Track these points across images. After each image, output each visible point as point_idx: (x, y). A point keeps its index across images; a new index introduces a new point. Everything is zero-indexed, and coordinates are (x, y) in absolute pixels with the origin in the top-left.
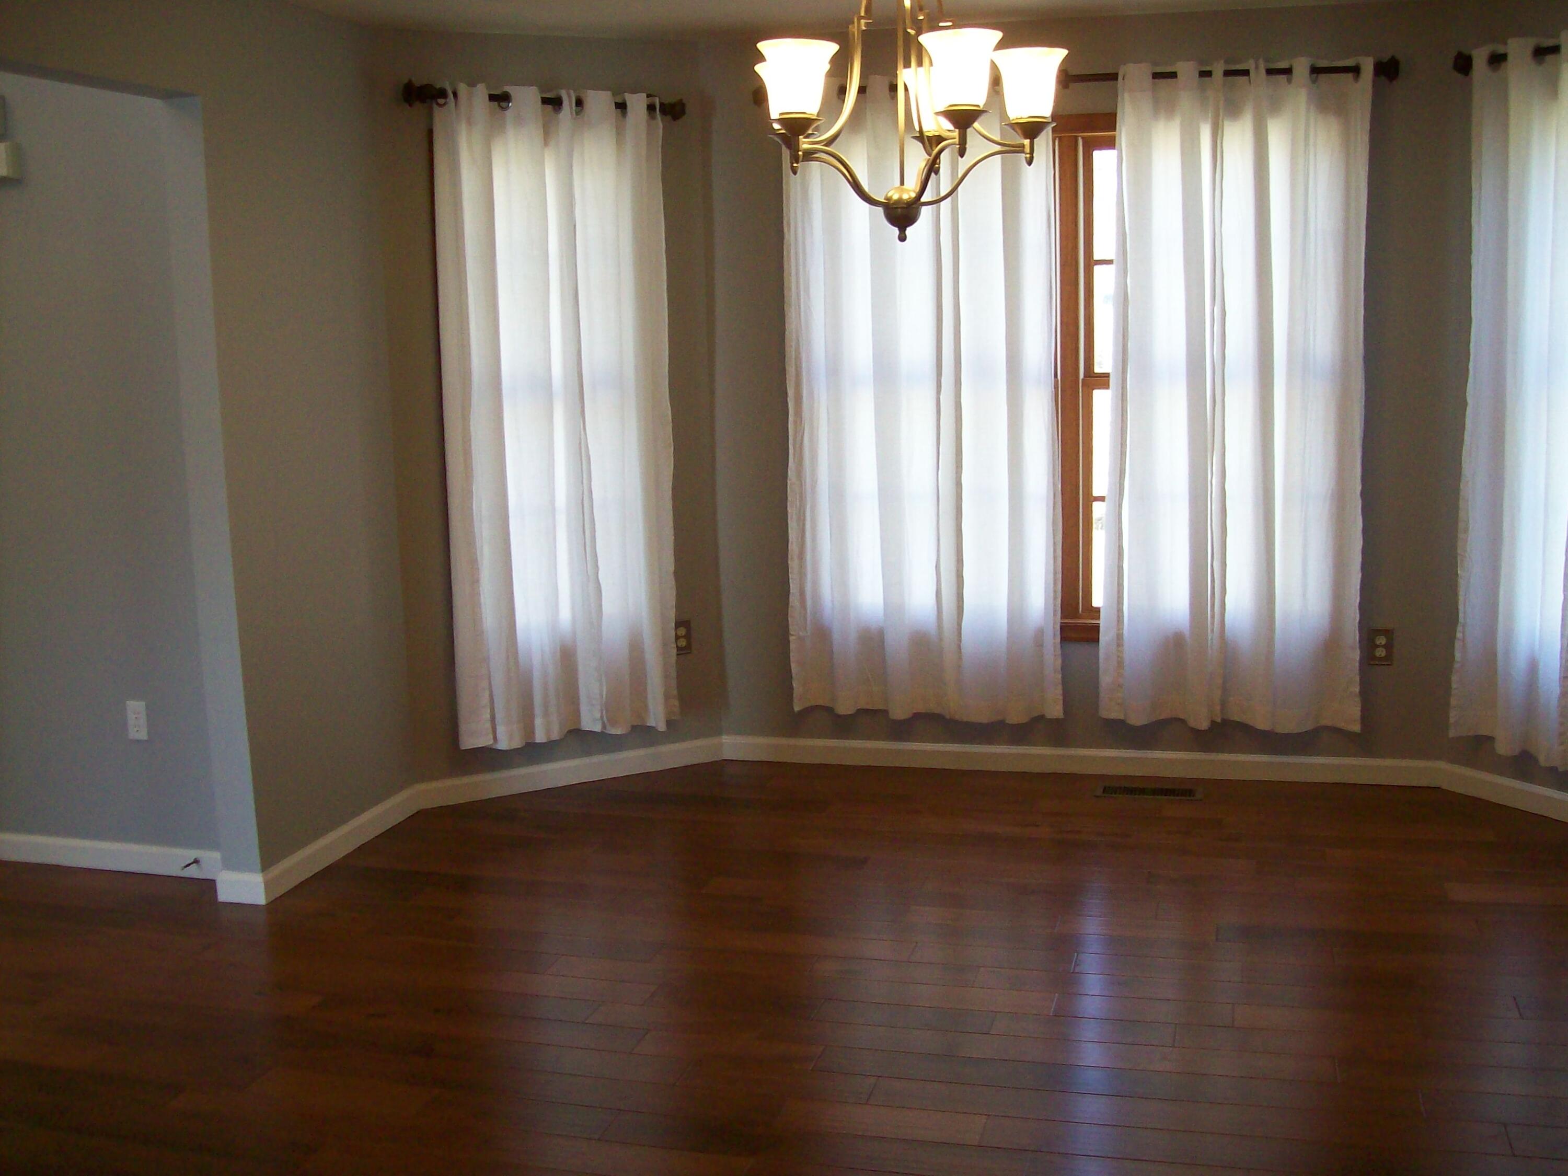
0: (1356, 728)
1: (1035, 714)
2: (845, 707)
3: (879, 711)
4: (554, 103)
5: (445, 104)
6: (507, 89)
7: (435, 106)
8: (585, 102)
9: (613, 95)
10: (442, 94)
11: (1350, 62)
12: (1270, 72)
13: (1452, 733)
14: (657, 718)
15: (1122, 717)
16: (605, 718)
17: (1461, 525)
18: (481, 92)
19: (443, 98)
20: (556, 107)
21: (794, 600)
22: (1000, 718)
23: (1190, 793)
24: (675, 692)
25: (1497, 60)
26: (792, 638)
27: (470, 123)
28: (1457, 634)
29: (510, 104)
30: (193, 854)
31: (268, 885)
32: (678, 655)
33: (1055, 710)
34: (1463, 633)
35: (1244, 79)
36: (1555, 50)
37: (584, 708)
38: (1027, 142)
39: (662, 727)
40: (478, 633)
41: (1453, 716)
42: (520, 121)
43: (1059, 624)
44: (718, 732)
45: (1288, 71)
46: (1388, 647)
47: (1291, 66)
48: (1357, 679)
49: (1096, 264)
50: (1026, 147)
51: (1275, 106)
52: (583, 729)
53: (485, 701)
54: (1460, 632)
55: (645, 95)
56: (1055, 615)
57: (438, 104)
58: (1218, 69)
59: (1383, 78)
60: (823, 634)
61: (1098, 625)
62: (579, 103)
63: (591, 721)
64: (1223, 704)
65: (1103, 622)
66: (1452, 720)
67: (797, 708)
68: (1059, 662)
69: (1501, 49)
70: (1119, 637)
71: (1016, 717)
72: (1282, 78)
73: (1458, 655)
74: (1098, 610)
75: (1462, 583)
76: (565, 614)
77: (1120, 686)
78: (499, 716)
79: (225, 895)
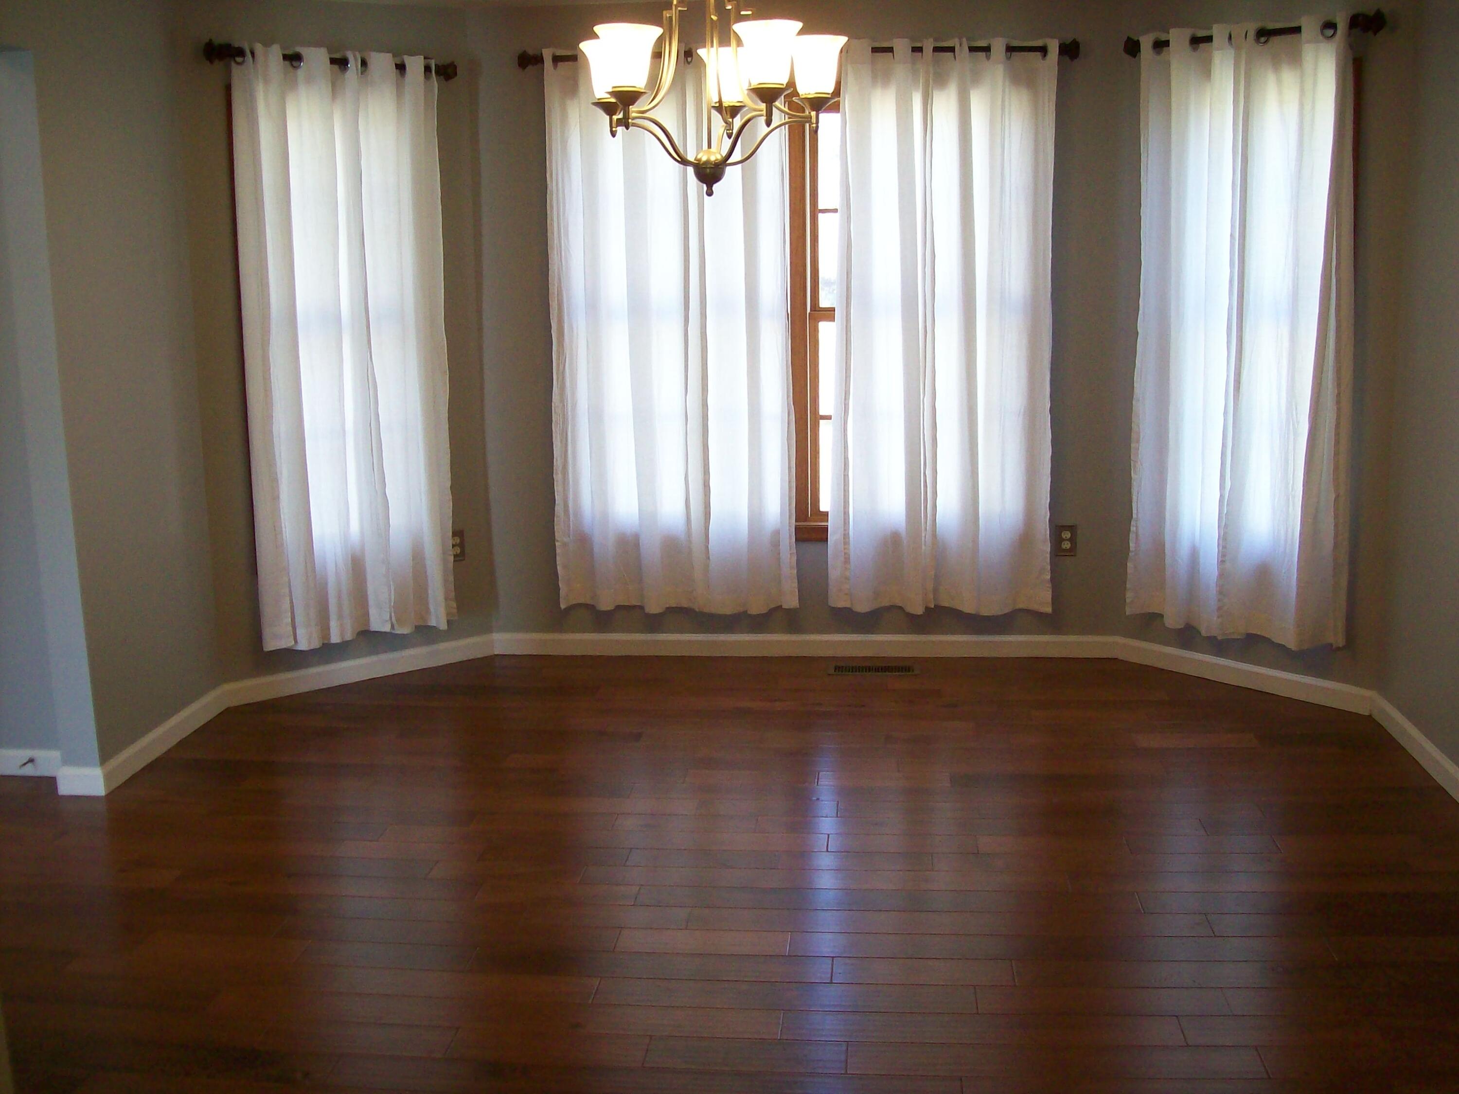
0: (1049, 610)
1: (773, 606)
2: (606, 604)
3: (635, 607)
4: (341, 63)
5: (243, 62)
6: (298, 49)
7: (233, 64)
8: (368, 63)
9: (393, 56)
10: (241, 52)
11: (1039, 43)
12: (972, 49)
13: (1128, 611)
14: (438, 618)
15: (848, 606)
16: (394, 619)
17: (1133, 435)
18: (276, 52)
19: (242, 57)
20: (343, 67)
21: (559, 508)
22: (741, 609)
23: (908, 669)
24: (453, 594)
25: (1160, 45)
26: (557, 544)
27: (266, 82)
28: (1131, 527)
29: (302, 64)
30: (28, 753)
31: (108, 777)
32: (454, 561)
33: (791, 601)
34: (1137, 527)
35: (949, 55)
36: (1209, 39)
37: (373, 612)
38: (813, 114)
39: (443, 626)
40: (279, 545)
41: (1129, 596)
42: (309, 80)
43: (794, 526)
44: (489, 630)
45: (987, 49)
46: (1072, 540)
47: (990, 44)
48: (1049, 567)
49: (819, 212)
50: (813, 118)
51: (976, 79)
52: (372, 630)
53: (286, 605)
54: (1134, 526)
55: (422, 57)
56: (790, 517)
57: (235, 61)
58: (928, 45)
59: (1067, 58)
60: (584, 541)
61: (826, 527)
62: (364, 63)
63: (379, 622)
64: (936, 591)
65: (831, 524)
66: (1128, 601)
67: (563, 606)
68: (795, 559)
69: (1163, 37)
70: (846, 535)
71: (757, 607)
72: (982, 55)
73: (1132, 545)
74: (826, 514)
75: (1135, 484)
76: (355, 527)
77: (847, 578)
78: (298, 619)
79: (65, 788)
